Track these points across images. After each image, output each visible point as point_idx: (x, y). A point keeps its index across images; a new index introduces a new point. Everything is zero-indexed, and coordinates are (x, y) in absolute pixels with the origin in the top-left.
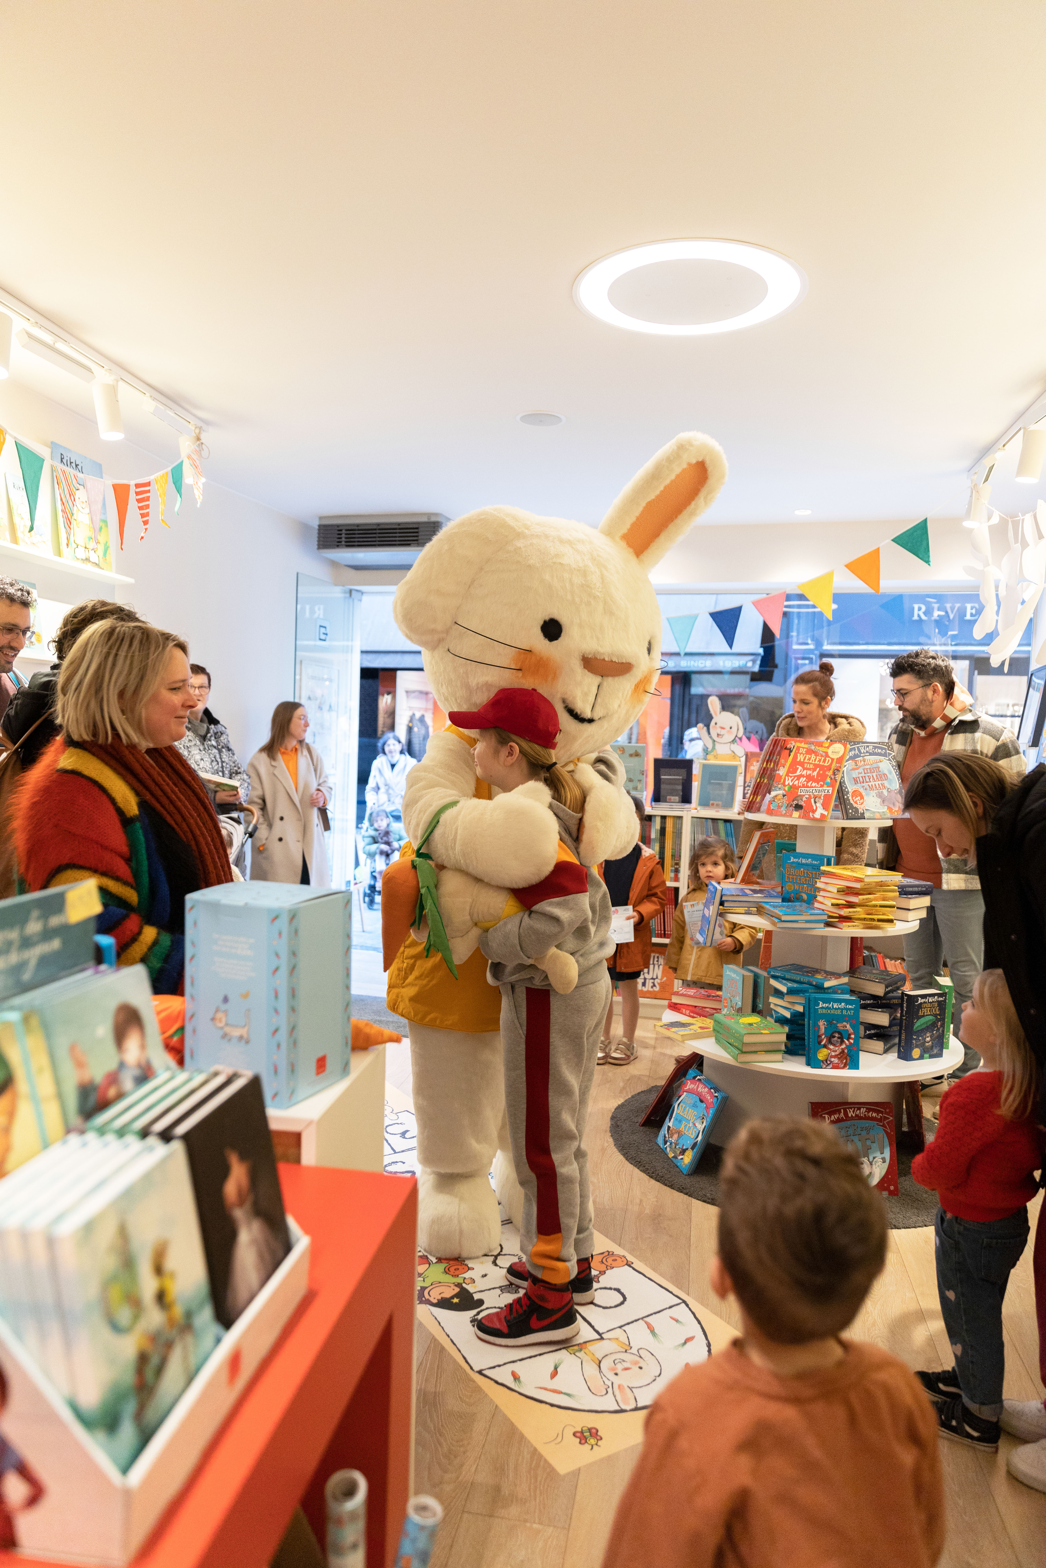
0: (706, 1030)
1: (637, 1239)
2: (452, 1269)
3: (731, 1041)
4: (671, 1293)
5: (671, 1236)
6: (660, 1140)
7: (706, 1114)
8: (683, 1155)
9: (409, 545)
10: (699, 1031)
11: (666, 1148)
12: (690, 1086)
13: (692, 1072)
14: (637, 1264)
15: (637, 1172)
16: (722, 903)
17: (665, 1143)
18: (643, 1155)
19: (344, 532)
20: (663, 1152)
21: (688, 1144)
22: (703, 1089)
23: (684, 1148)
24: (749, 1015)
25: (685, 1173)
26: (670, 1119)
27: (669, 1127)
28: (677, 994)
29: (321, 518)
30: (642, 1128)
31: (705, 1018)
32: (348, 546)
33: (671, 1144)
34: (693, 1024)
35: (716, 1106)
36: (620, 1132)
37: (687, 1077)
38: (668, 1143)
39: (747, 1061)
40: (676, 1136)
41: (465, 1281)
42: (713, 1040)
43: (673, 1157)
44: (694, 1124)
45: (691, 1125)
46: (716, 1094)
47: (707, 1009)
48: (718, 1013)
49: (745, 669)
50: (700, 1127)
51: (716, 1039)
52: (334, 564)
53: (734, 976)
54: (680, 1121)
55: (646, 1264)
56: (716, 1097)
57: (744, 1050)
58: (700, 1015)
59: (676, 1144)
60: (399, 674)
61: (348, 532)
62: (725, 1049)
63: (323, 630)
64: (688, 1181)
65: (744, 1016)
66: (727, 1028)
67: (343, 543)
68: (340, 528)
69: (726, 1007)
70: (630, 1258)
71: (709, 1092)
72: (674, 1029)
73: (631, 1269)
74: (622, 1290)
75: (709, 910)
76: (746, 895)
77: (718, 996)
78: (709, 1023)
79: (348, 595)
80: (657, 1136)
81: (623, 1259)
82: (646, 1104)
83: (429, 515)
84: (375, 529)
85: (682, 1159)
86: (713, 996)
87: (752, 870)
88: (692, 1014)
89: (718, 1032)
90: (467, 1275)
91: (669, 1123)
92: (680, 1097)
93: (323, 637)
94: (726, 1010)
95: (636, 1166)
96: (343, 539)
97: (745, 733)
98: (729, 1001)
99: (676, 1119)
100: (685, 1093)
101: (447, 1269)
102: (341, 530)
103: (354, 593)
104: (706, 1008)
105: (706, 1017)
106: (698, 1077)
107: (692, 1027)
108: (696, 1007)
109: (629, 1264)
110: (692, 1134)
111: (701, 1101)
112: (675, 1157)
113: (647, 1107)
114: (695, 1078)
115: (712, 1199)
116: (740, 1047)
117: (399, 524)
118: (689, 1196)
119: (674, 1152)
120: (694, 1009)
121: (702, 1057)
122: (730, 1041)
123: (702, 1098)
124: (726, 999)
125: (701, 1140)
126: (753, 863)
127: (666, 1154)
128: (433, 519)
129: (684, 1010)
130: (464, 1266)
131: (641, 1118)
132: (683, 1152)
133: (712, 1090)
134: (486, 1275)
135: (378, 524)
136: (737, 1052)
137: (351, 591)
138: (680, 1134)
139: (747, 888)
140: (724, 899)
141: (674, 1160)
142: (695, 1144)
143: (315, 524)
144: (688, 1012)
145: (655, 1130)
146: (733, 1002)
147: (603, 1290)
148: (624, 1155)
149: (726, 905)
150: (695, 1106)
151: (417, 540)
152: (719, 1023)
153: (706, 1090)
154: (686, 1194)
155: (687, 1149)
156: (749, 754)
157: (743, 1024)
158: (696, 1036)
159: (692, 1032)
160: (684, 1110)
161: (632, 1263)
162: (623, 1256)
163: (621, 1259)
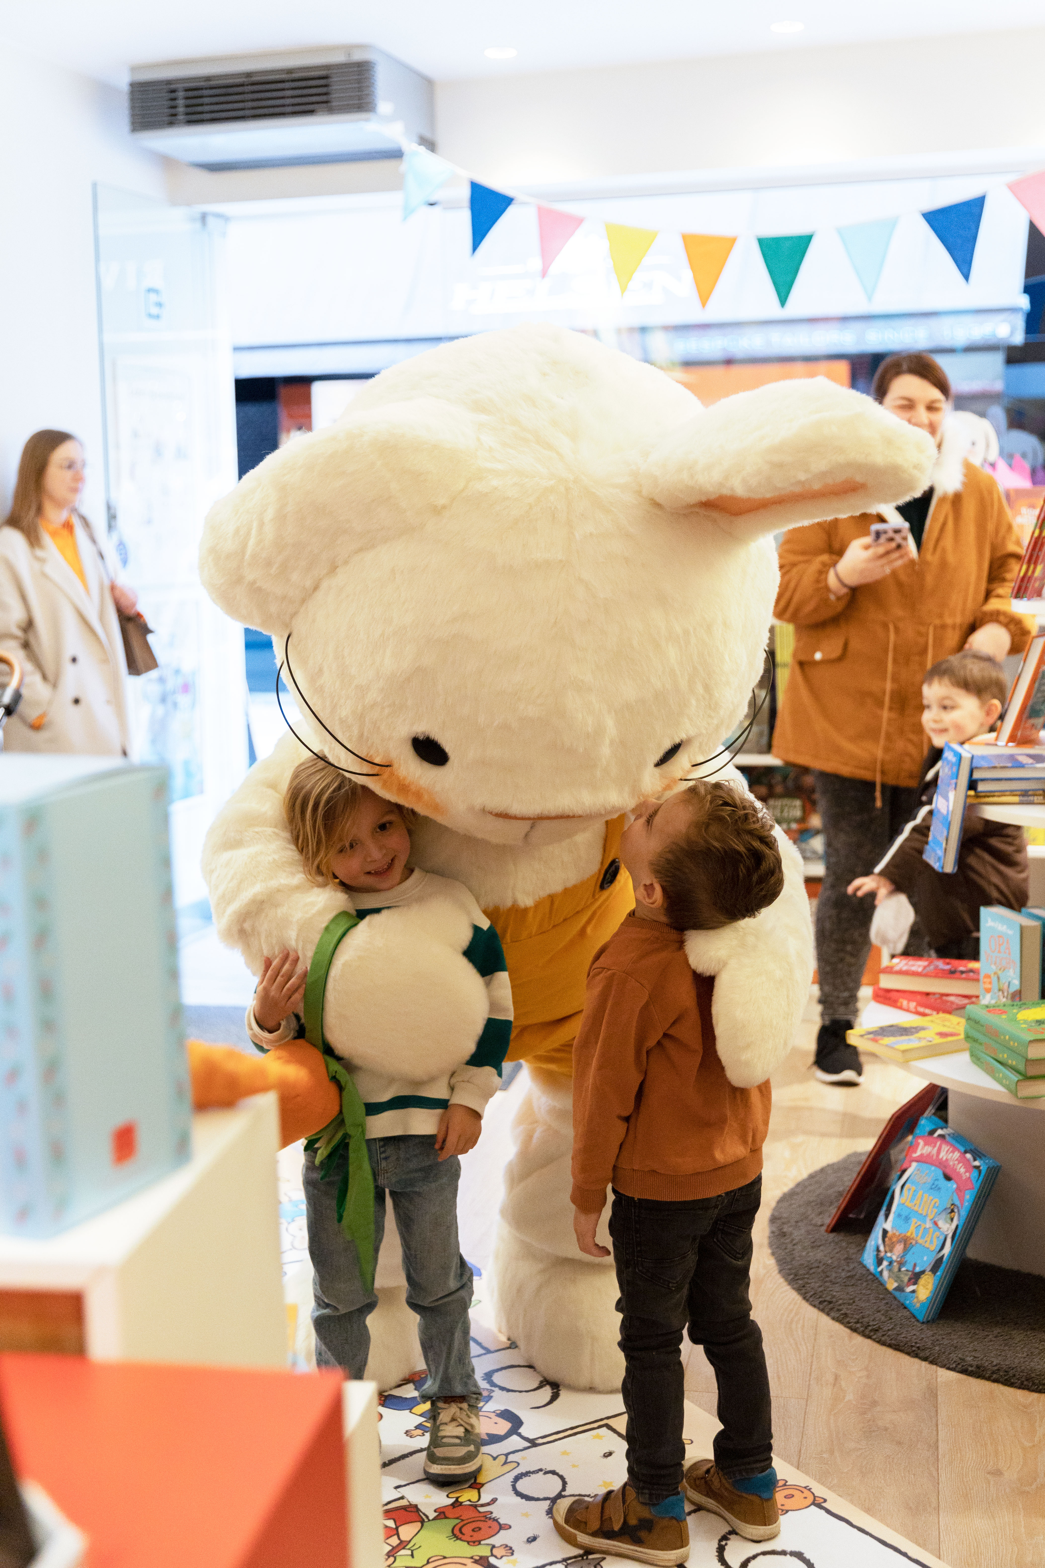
0: (950, 1039)
1: (832, 1452)
2: (467, 1530)
3: (1004, 1056)
4: (905, 1555)
5: (899, 1443)
6: (868, 1258)
7: (957, 1203)
8: (915, 1283)
9: (311, 112)
10: (938, 1040)
11: (881, 1272)
12: (923, 1149)
13: (925, 1123)
14: (835, 1503)
15: (825, 1322)
16: (972, 785)
17: (879, 1261)
18: (837, 1288)
19: (181, 94)
20: (875, 1280)
21: (924, 1261)
22: (949, 1155)
23: (918, 1269)
24: (1035, 1005)
25: (921, 1317)
26: (887, 1216)
27: (885, 1232)
28: (889, 971)
29: (134, 69)
30: (832, 1235)
31: (947, 1016)
32: (190, 122)
33: (891, 1263)
34: (923, 1029)
35: (977, 1185)
36: (790, 1246)
37: (918, 1131)
38: (885, 1263)
39: (1036, 1094)
40: (899, 1248)
41: (495, 1551)
42: (966, 1057)
43: (896, 1289)
44: (936, 1224)
45: (929, 1224)
46: (977, 1163)
47: (952, 999)
48: (973, 1003)
49: (992, 341)
50: (947, 1228)
51: (972, 1055)
52: (167, 162)
53: (1002, 928)
54: (907, 1219)
55: (852, 1502)
56: (977, 1167)
57: (1030, 1074)
58: (938, 1010)
59: (901, 1264)
60: (318, 389)
61: (191, 94)
62: (991, 1072)
63: (153, 297)
64: (927, 1336)
65: (1023, 1006)
66: (993, 1033)
67: (181, 117)
68: (173, 87)
69: (988, 991)
70: (820, 1491)
71: (963, 1159)
72: (887, 1040)
73: (823, 1512)
74: (807, 1555)
75: (947, 800)
76: (1021, 766)
77: (971, 971)
78: (956, 1023)
79: (198, 225)
80: (862, 1248)
81: (806, 1492)
82: (836, 1189)
83: (349, 48)
84: (242, 85)
85: (913, 1292)
86: (962, 972)
87: (1030, 717)
88: (921, 1009)
89: (975, 1040)
90: (496, 1540)
91: (885, 1224)
92: (904, 1172)
93: (154, 311)
94: (988, 996)
95: (822, 1310)
96: (181, 110)
97: (1002, 453)
98: (994, 979)
99: (899, 1215)
100: (914, 1164)
101: (457, 1531)
102: (173, 91)
103: (210, 220)
104: (947, 995)
105: (950, 1013)
106: (939, 1132)
107: (922, 1034)
108: (928, 994)
109: (818, 1503)
110: (931, 1242)
111: (948, 1178)
112: (900, 1289)
113: (840, 1194)
114: (932, 1132)
115: (978, 1367)
116: (1021, 1067)
117: (290, 71)
118: (932, 1362)
119: (898, 1279)
120: (924, 999)
121: (944, 1092)
122: (1000, 1057)
123: (948, 1171)
124: (988, 976)
125: (951, 1253)
126: (1030, 703)
127: (882, 1284)
128: (357, 57)
129: (905, 1003)
130: (490, 1522)
131: (829, 1217)
132: (916, 1277)
133: (968, 1156)
134: (534, 1539)
135: (249, 75)
136: (1015, 1078)
137: (204, 217)
138: (907, 1243)
139: (1021, 752)
140: (976, 775)
141: (897, 1294)
142: (938, 1263)
143: (123, 81)
144: (913, 1005)
145: (858, 1238)
146: (1003, 980)
147: (768, 1557)
148: (799, 1290)
149: (981, 787)
150: (935, 1188)
151: (326, 102)
152: (977, 1022)
153: (957, 1155)
154: (925, 1359)
155: (923, 1272)
156: (1012, 494)
157: (1025, 1022)
158: (933, 1051)
159: (923, 1043)
160: (914, 1195)
161: (825, 1501)
162: (805, 1488)
163: (803, 1492)
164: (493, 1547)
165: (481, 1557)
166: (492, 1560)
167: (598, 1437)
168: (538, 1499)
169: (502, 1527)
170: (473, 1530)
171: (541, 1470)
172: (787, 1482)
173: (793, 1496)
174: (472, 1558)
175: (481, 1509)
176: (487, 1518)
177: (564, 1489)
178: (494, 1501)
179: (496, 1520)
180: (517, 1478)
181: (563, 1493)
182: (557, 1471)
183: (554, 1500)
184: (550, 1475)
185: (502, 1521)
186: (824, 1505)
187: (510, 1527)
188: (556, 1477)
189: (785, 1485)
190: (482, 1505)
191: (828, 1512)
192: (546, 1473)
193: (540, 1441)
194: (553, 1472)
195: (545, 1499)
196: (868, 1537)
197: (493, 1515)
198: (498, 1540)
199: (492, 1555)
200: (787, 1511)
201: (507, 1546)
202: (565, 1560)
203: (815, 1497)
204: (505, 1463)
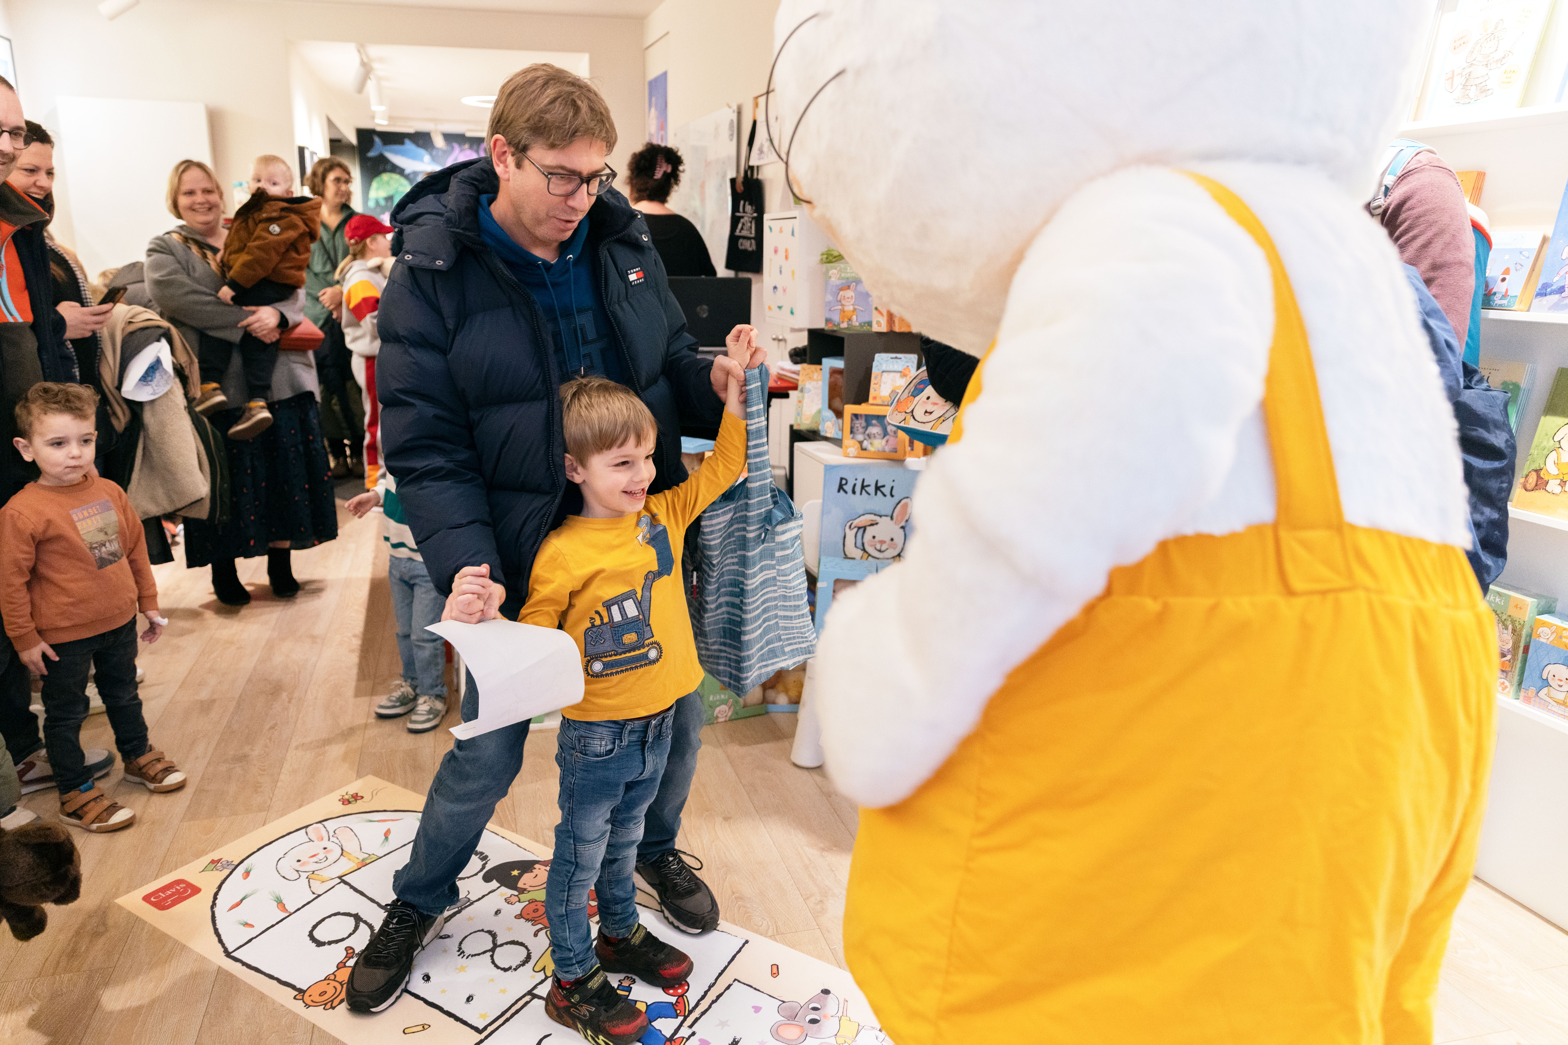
41: (516, 898)
74: (314, 946)
130: (530, 918)
161: (295, 998)
162: (309, 1006)
163: (312, 1001)
164: (519, 901)
165: (523, 893)
166: (516, 893)
167: (483, 1016)
168: (507, 943)
169: (519, 916)
170: (538, 910)
171: (515, 969)
172: (324, 1008)
173: (320, 995)
174: (529, 891)
175: (540, 926)
176: (534, 921)
177: (492, 956)
178: (536, 935)
179: (527, 920)
180: (528, 958)
181: (491, 953)
182: (502, 972)
183: (495, 946)
184: (507, 967)
185: (522, 920)
186: (297, 993)
187: (515, 917)
188: (502, 967)
189: (326, 1004)
190: (541, 929)
191: (293, 987)
192: (510, 968)
193: (528, 998)
194: (505, 970)
195: (501, 945)
196: (267, 972)
197: (530, 923)
198: (518, 908)
199: (517, 896)
200: (325, 979)
201: (511, 904)
202: (472, 904)
203: (303, 999)
204: (544, 969)
